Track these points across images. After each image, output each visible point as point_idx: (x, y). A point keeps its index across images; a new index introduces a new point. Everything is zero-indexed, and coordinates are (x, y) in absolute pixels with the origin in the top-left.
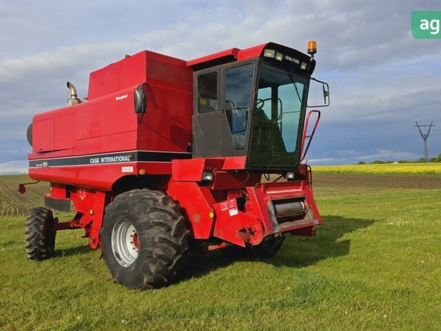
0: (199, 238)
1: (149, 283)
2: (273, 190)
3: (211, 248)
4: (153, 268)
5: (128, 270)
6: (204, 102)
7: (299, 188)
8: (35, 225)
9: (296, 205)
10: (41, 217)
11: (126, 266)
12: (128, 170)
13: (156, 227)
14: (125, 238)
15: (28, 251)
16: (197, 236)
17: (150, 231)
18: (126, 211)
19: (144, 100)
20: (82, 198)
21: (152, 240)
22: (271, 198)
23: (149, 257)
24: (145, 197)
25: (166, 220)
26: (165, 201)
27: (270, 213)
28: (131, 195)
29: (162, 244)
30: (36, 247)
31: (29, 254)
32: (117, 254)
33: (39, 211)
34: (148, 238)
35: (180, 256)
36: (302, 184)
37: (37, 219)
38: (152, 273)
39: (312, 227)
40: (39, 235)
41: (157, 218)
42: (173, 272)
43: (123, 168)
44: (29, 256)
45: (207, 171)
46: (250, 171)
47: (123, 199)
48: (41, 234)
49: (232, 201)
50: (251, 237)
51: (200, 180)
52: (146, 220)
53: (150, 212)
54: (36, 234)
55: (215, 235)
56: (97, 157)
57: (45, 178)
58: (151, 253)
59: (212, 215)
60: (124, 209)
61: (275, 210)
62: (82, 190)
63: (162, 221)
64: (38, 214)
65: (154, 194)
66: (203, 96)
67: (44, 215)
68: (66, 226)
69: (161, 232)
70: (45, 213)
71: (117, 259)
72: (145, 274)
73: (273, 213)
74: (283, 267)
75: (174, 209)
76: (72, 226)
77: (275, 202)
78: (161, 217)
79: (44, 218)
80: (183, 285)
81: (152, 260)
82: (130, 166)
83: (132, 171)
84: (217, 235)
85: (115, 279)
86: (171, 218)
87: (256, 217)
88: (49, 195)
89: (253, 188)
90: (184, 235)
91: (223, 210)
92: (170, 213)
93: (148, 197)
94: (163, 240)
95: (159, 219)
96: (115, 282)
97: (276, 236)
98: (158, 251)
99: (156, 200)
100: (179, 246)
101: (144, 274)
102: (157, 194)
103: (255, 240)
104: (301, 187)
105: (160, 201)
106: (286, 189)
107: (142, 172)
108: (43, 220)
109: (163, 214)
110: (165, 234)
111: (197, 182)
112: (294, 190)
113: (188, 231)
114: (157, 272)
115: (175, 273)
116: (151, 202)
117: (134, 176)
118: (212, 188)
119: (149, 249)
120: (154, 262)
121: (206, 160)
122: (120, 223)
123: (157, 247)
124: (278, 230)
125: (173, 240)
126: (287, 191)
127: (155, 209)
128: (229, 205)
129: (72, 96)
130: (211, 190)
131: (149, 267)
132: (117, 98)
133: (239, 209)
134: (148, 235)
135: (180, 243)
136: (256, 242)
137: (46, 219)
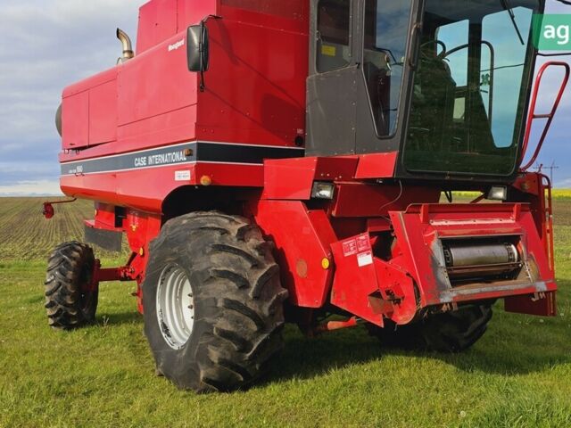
0: (305, 305)
1: (208, 380)
2: (447, 219)
3: (333, 325)
4: (215, 355)
5: (178, 355)
6: (330, 50)
7: (508, 218)
8: (60, 270)
9: (499, 251)
10: (70, 257)
11: (175, 347)
12: (184, 177)
13: (221, 281)
14: (180, 298)
15: (49, 312)
16: (303, 302)
17: (211, 286)
18: (175, 250)
19: (205, 47)
20: (134, 227)
21: (213, 304)
22: (439, 234)
23: (208, 334)
24: (208, 225)
25: (240, 268)
26: (242, 235)
27: (435, 263)
28: (185, 222)
29: (230, 311)
30: (60, 306)
31: (50, 317)
32: (165, 327)
33: (68, 248)
34: (207, 300)
35: (265, 336)
36: (515, 209)
37: (64, 259)
38: (213, 363)
39: (532, 295)
40: (66, 287)
41: (224, 265)
42: (254, 364)
43: (177, 173)
44: (51, 321)
45: (320, 180)
46: (406, 183)
47: (173, 228)
48: (69, 286)
49: (362, 237)
50: (395, 307)
51: (308, 198)
52: (204, 266)
53: (212, 253)
54: (60, 284)
55: (333, 302)
56: (143, 155)
57: (86, 194)
58: (210, 326)
59: (326, 263)
60: (173, 246)
61: (448, 258)
62: (134, 215)
63: (232, 270)
64: (66, 252)
65: (223, 221)
66: (325, 39)
67: (76, 254)
68: (113, 275)
69: (230, 289)
70: (78, 251)
71: (164, 335)
72: (202, 364)
73: (442, 263)
74: (476, 372)
75: (258, 248)
76: (122, 274)
77: (448, 244)
78: (232, 262)
79: (74, 259)
80: (273, 389)
81: (211, 339)
82: (186, 169)
83: (189, 178)
84: (337, 301)
85: (160, 370)
86: (250, 266)
87: (404, 271)
88: (92, 222)
89: (400, 213)
90: (274, 298)
91: (347, 254)
92: (248, 257)
93: (213, 225)
94: (230, 304)
95: (228, 266)
96: (161, 375)
97: (444, 308)
98: (223, 324)
99: (224, 232)
100: (264, 316)
101: (199, 364)
102: (231, 220)
103: (401, 313)
104: (514, 216)
105: (234, 233)
106: (478, 218)
107: (205, 181)
108: (73, 263)
109: (235, 257)
110: (236, 293)
111: (302, 201)
112: (497, 221)
113: (284, 291)
114: (223, 362)
115: (257, 367)
116: (217, 235)
117: (193, 186)
118: (334, 213)
119: (208, 320)
120: (216, 344)
121: (319, 159)
122: (169, 270)
123: (222, 316)
124: (449, 296)
125: (252, 306)
126: (478, 222)
127: (221, 248)
128: (357, 246)
129: (124, 52)
130: (332, 218)
131: (207, 351)
132: (171, 48)
133: (374, 254)
134: (207, 293)
135: (266, 311)
136: (404, 318)
137: (78, 262)
